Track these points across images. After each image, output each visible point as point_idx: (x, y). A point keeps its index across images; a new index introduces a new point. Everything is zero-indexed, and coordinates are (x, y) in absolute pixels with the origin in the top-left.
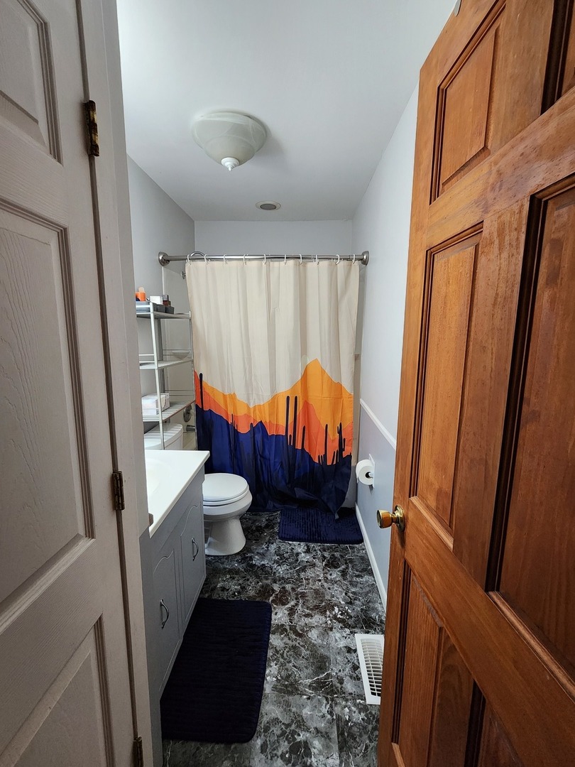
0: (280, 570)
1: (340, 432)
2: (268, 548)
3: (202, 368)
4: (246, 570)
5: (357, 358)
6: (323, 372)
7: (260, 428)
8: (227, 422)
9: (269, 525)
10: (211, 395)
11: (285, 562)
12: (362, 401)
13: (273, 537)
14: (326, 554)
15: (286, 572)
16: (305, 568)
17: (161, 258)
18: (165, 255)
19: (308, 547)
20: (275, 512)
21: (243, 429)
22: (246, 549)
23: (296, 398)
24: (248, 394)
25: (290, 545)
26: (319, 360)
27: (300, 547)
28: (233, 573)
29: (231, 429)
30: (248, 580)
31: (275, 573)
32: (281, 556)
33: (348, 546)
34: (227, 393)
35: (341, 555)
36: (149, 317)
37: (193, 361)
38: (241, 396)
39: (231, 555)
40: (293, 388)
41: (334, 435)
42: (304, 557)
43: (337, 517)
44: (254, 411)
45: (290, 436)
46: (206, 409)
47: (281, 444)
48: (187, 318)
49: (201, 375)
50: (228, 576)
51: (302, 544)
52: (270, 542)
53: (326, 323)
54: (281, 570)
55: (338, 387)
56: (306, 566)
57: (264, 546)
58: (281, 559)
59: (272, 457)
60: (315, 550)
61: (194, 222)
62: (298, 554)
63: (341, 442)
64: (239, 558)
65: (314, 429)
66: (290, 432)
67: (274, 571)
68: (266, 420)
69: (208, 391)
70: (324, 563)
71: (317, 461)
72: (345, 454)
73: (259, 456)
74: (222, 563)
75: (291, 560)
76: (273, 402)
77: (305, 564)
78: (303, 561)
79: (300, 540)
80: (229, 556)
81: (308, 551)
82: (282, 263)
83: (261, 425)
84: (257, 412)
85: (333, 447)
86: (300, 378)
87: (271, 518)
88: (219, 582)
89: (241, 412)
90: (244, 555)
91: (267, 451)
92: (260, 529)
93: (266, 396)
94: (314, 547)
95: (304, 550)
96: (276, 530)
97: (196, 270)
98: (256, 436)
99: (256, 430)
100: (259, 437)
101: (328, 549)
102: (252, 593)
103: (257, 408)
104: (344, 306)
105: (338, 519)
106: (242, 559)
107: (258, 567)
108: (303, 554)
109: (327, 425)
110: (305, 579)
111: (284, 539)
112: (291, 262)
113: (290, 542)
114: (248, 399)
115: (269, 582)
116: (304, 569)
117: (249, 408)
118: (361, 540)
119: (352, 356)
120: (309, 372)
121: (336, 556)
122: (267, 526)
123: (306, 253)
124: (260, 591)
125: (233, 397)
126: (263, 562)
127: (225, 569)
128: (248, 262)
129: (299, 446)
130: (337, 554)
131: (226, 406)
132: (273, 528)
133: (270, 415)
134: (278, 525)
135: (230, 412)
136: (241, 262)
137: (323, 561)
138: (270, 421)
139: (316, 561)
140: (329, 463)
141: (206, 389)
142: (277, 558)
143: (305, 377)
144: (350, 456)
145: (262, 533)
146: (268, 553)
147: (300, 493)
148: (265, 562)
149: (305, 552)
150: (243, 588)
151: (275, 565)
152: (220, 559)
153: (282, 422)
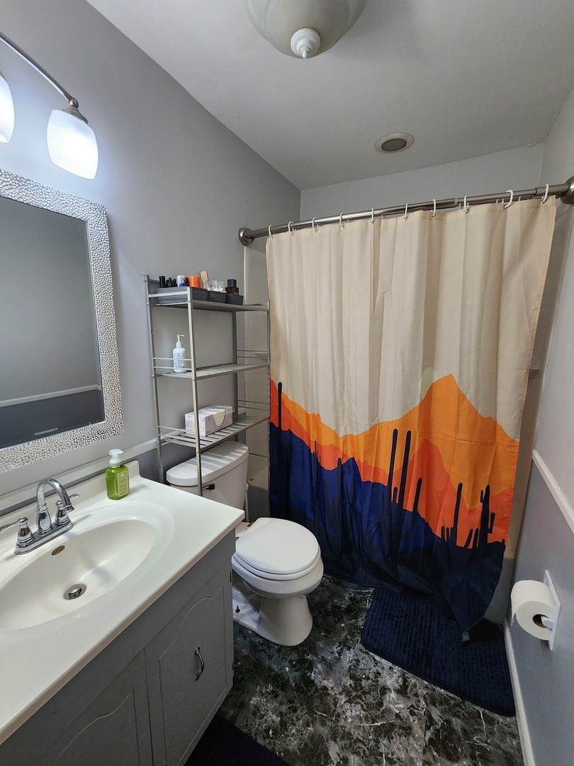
0: (348, 713)
1: (485, 501)
2: (340, 654)
3: (281, 376)
4: (298, 689)
5: (534, 376)
6: (461, 397)
7: (349, 468)
8: (310, 450)
9: (352, 611)
10: (292, 412)
11: (359, 697)
12: (536, 456)
13: (353, 635)
14: (436, 713)
15: (357, 722)
16: (391, 730)
17: (241, 235)
18: (246, 230)
19: (405, 680)
20: (366, 588)
21: (329, 464)
22: (309, 645)
23: (409, 433)
24: (337, 419)
25: (376, 663)
26: (456, 377)
27: (391, 677)
28: (280, 682)
29: (313, 460)
30: (295, 711)
31: (338, 715)
32: (357, 680)
33: (481, 710)
34: (309, 412)
35: (463, 729)
36: (185, 307)
37: (269, 367)
38: (327, 420)
39: (285, 647)
40: (406, 419)
41: (473, 502)
42: (395, 704)
43: (466, 637)
44: (345, 442)
45: (396, 489)
46: (284, 428)
47: (381, 497)
48: (264, 310)
49: (280, 385)
50: (270, 688)
51: (396, 669)
52: (345, 645)
53: (474, 316)
54: (351, 713)
55: (490, 427)
56: (393, 725)
57: (335, 650)
58: (355, 689)
59: (365, 513)
60: (416, 695)
61: (300, 191)
62: (384, 690)
63: (487, 519)
64: (294, 656)
65: (438, 485)
66: (396, 483)
67: (339, 710)
68: (360, 458)
69: (288, 407)
70: (429, 734)
71: (438, 534)
72: (491, 538)
73: (348, 505)
74: (270, 658)
75: (370, 699)
76: (373, 432)
77: (393, 720)
78: (389, 711)
79: (394, 661)
80: (282, 646)
81: (403, 691)
82: (401, 219)
83: (352, 463)
84: (349, 444)
85: (470, 521)
86: (418, 403)
87: (359, 597)
88: (254, 694)
89: (326, 441)
90: (304, 654)
91: (358, 501)
92: (337, 613)
93: (360, 426)
94: (415, 685)
95: (397, 686)
96: (361, 623)
97: (280, 246)
98: (345, 476)
99: (345, 469)
100: (349, 479)
101: (441, 704)
102: (293, 744)
103: (348, 439)
104: (514, 284)
105: (467, 642)
106: (298, 662)
107: (317, 690)
108: (393, 695)
109: (460, 486)
110: (388, 759)
111: (370, 646)
112: (417, 215)
113: (377, 658)
114: (337, 424)
115: (324, 731)
116: (387, 731)
117: (336, 436)
118: (511, 711)
119: (524, 373)
120: (437, 395)
121: (454, 726)
122: (349, 610)
123: (444, 197)
124: (306, 745)
125: (317, 418)
126: (325, 683)
127: (270, 669)
128: (347, 225)
129: (409, 507)
130: (457, 723)
131: (309, 428)
132: (356, 617)
133: (365, 453)
134: (365, 614)
135: (313, 438)
136: (336, 225)
137: (428, 728)
138: (365, 462)
139: (415, 723)
140: (461, 542)
141: (286, 404)
142: (349, 682)
143: (427, 402)
144: (501, 546)
145: (340, 621)
146: (339, 665)
147: (406, 575)
148: (329, 683)
149: (398, 691)
150: (283, 724)
151: (343, 699)
152: (269, 647)
153: (384, 466)
